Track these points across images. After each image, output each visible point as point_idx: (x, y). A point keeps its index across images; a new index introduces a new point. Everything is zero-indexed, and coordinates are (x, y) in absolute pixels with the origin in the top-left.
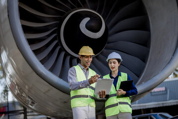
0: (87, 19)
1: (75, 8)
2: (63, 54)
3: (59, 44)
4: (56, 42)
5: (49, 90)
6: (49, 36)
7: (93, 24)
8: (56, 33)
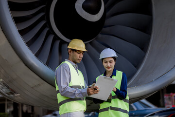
2: (51, 38)
3: (48, 25)
8: (43, 12)
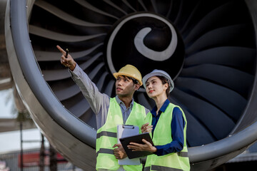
0: (147, 30)
1: (133, 12)
2: (111, 84)
3: (106, 68)
4: (101, 65)
5: (75, 145)
6: (91, 55)
7: (156, 38)
